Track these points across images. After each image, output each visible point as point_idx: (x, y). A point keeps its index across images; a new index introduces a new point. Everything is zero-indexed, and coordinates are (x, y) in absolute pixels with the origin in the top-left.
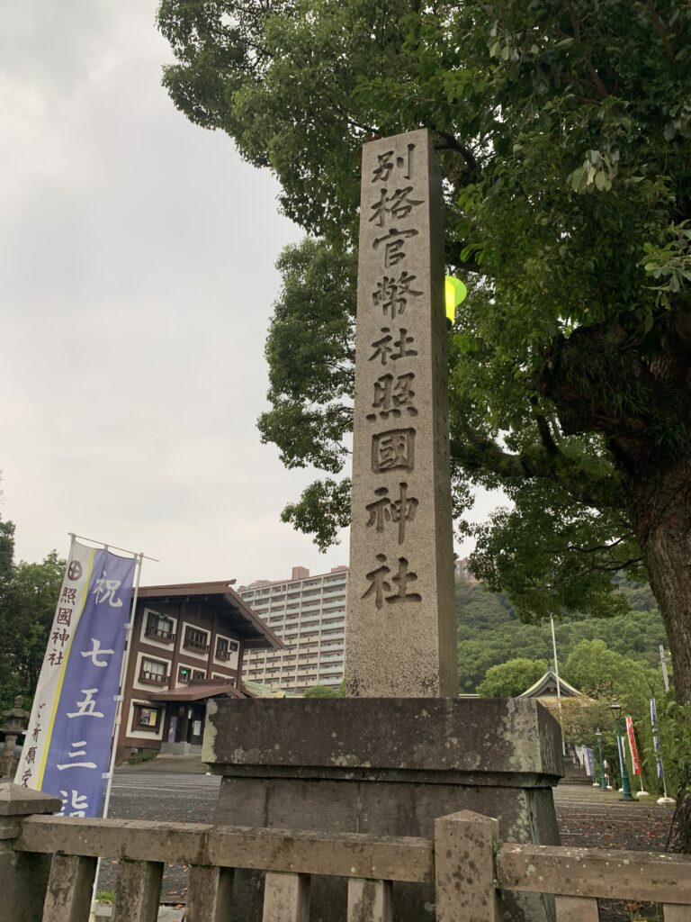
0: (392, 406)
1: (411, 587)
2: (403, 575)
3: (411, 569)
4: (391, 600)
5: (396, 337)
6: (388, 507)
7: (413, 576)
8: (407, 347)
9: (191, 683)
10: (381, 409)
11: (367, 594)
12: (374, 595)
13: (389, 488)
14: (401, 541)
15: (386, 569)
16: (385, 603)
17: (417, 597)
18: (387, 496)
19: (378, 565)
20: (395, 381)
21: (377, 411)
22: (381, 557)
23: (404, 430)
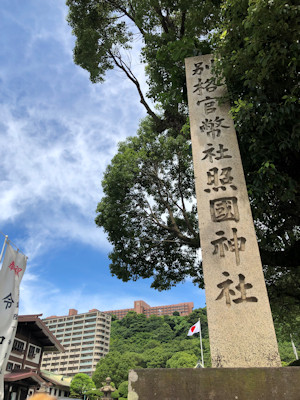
0: (220, 184)
1: (249, 293)
2: (242, 285)
3: (247, 281)
4: (236, 301)
5: (217, 148)
6: (226, 242)
7: (249, 286)
8: (225, 154)
9: (13, 371)
10: (213, 186)
11: (219, 298)
12: (224, 298)
13: (225, 231)
14: (238, 263)
15: (230, 282)
16: (232, 303)
17: (254, 299)
18: (224, 236)
19: (225, 279)
20: (220, 171)
21: (211, 187)
22: (226, 274)
23: (230, 198)
